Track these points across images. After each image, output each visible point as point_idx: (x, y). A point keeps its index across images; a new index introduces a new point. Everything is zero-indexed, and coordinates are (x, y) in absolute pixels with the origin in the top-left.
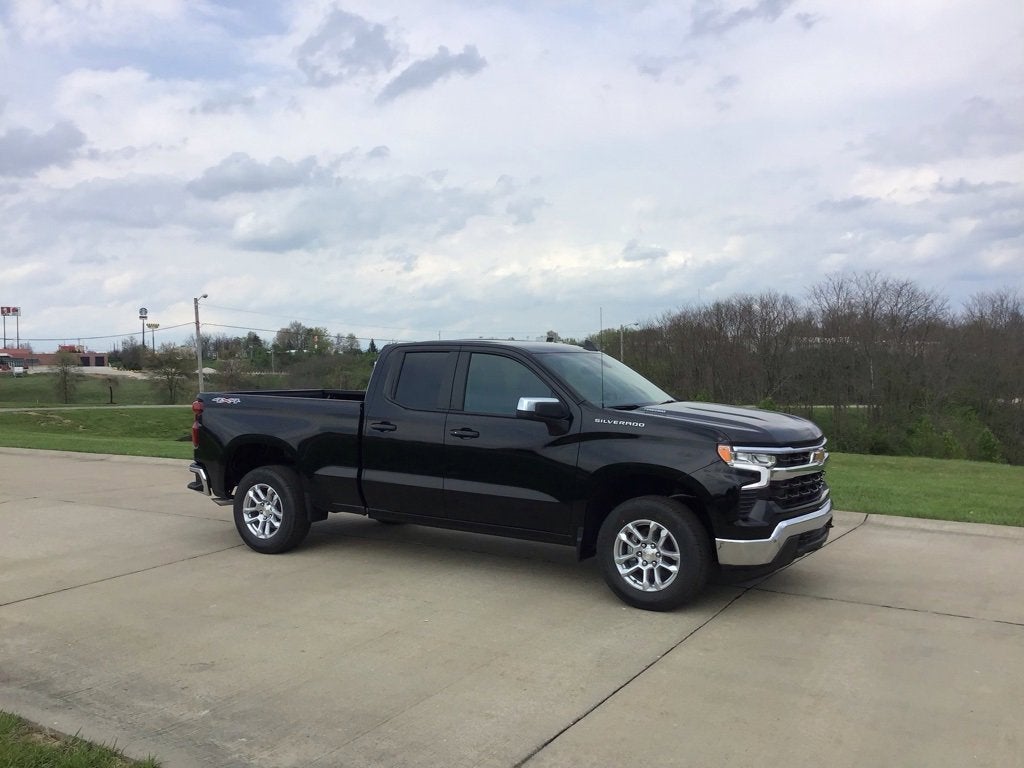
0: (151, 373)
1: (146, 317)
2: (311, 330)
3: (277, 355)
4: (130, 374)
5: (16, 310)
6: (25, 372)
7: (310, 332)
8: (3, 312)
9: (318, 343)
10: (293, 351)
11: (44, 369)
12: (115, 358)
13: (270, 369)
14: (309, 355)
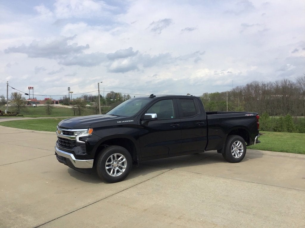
0: (72, 106)
1: (70, 90)
2: (117, 93)
3: (108, 101)
4: (66, 106)
5: (32, 88)
6: (36, 106)
7: (116, 94)
8: (29, 88)
9: (119, 97)
10: (112, 100)
11: (42, 105)
12: (61, 102)
13: (105, 105)
14: (117, 101)
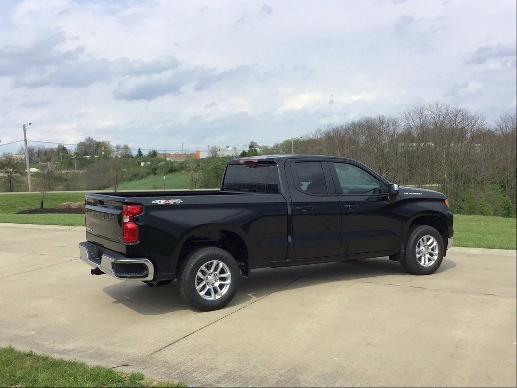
2: (100, 143)
3: (78, 159)
9: (104, 151)
10: (88, 156)
13: (74, 168)
14: (99, 159)
